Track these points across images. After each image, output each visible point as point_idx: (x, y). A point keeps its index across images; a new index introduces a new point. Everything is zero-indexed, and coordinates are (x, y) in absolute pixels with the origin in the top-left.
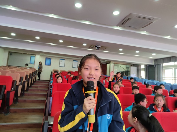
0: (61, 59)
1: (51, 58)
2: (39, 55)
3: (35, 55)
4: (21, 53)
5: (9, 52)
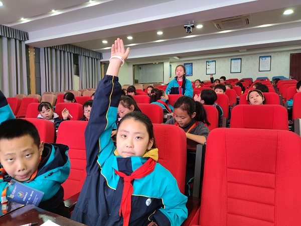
0: (208, 60)
1: (192, 63)
2: (168, 62)
3: (163, 63)
5: (134, 66)
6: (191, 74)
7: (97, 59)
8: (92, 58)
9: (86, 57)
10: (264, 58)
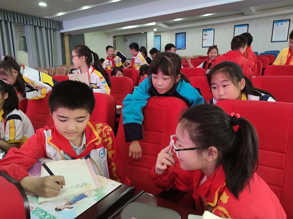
0: (205, 28)
1: (185, 33)
3: (146, 33)
4: (140, 33)
5: (114, 37)
6: (184, 47)
7: (54, 30)
8: (46, 29)
9: (35, 27)
10: (280, 24)
